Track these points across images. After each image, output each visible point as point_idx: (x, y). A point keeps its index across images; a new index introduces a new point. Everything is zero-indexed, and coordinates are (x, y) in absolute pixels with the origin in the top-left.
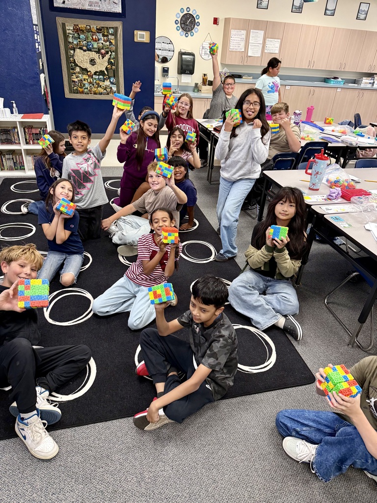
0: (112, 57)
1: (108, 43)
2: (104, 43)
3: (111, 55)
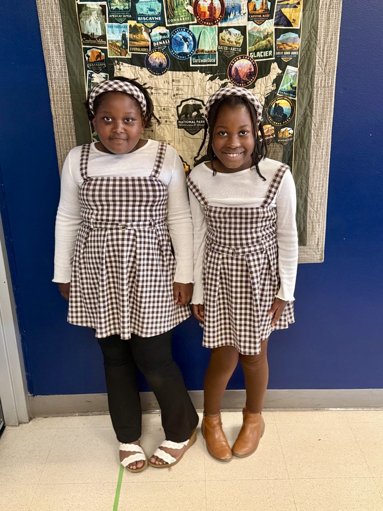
0: (285, 86)
1: (269, 26)
2: (250, 26)
3: (278, 81)
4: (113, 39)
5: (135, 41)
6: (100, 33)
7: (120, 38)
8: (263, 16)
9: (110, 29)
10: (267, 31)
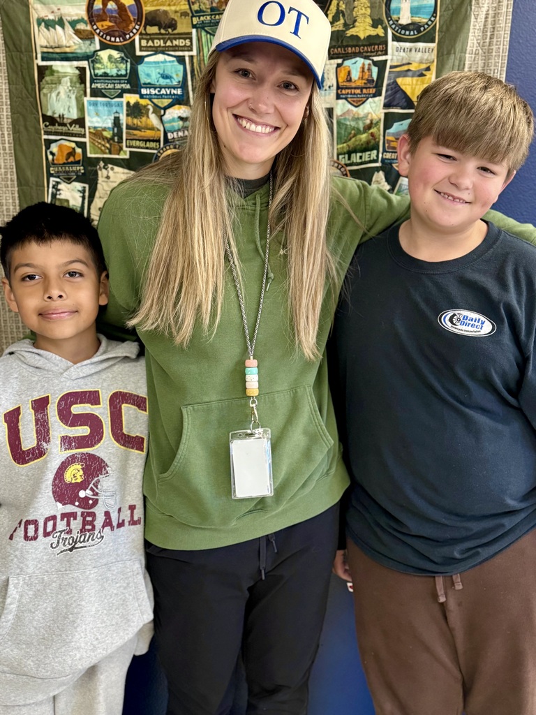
1: (374, 109)
2: (341, 108)
4: (97, 125)
5: (136, 129)
6: (74, 115)
7: (109, 124)
8: (364, 91)
9: (91, 108)
10: (369, 117)
